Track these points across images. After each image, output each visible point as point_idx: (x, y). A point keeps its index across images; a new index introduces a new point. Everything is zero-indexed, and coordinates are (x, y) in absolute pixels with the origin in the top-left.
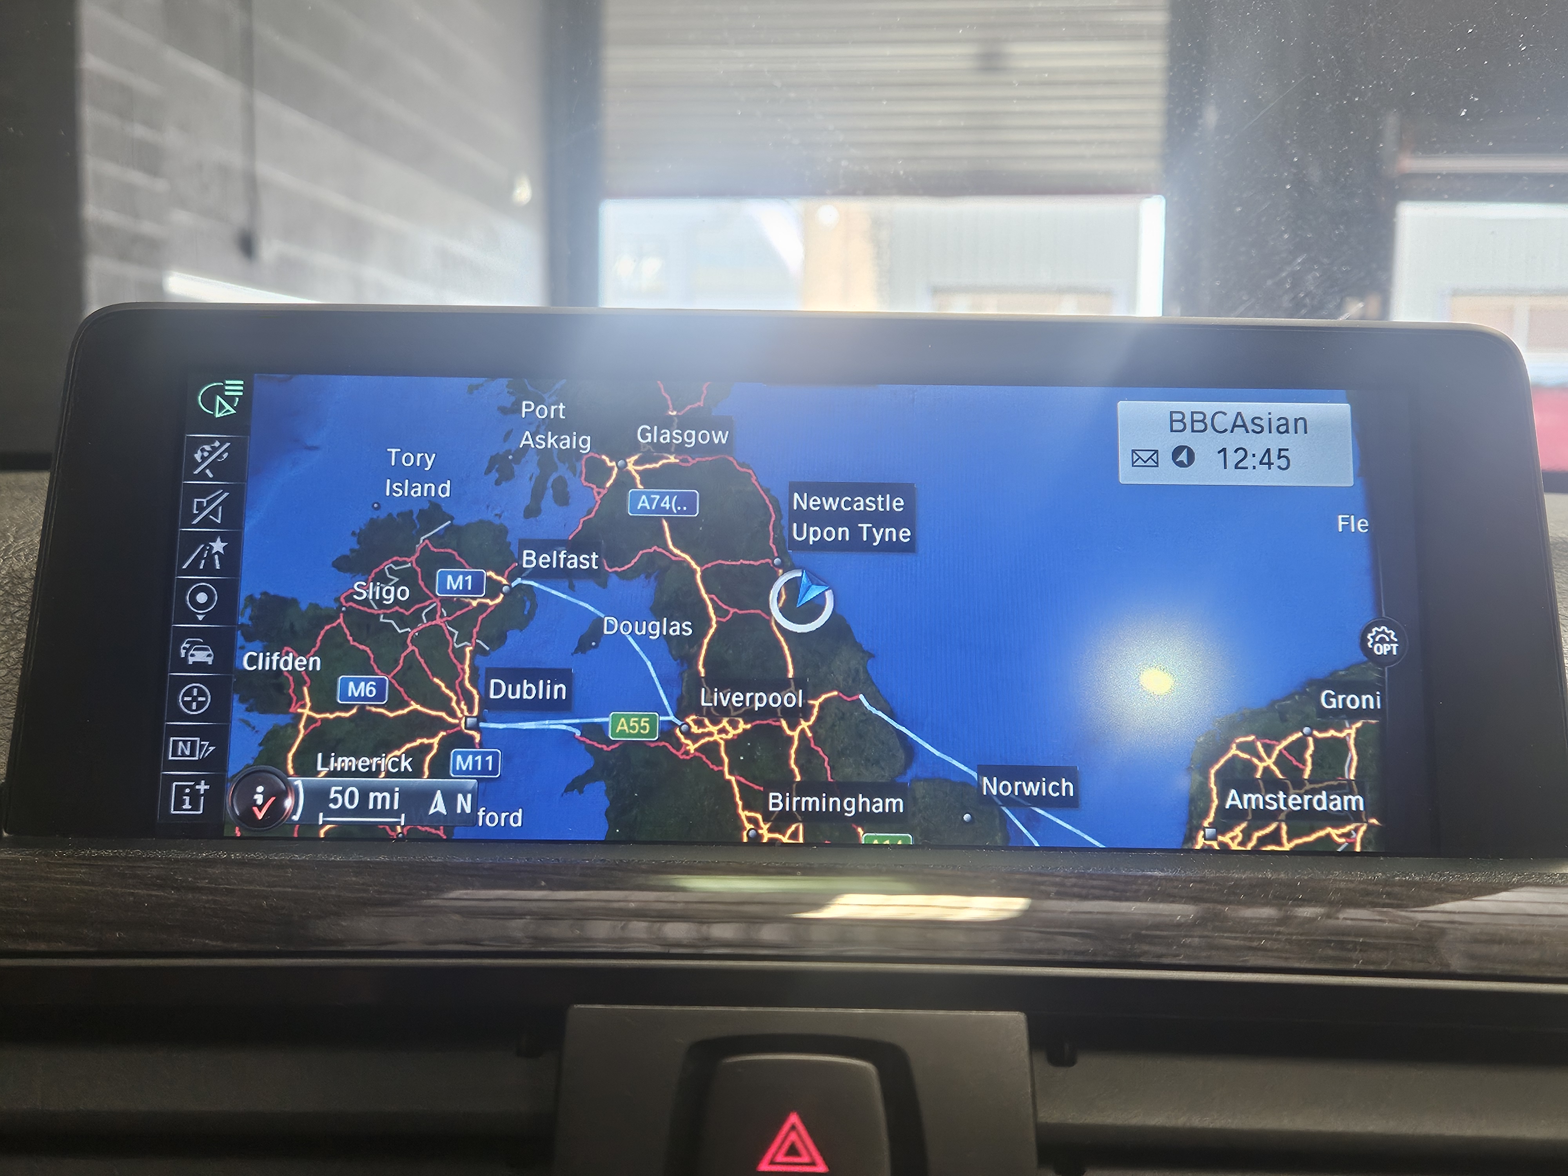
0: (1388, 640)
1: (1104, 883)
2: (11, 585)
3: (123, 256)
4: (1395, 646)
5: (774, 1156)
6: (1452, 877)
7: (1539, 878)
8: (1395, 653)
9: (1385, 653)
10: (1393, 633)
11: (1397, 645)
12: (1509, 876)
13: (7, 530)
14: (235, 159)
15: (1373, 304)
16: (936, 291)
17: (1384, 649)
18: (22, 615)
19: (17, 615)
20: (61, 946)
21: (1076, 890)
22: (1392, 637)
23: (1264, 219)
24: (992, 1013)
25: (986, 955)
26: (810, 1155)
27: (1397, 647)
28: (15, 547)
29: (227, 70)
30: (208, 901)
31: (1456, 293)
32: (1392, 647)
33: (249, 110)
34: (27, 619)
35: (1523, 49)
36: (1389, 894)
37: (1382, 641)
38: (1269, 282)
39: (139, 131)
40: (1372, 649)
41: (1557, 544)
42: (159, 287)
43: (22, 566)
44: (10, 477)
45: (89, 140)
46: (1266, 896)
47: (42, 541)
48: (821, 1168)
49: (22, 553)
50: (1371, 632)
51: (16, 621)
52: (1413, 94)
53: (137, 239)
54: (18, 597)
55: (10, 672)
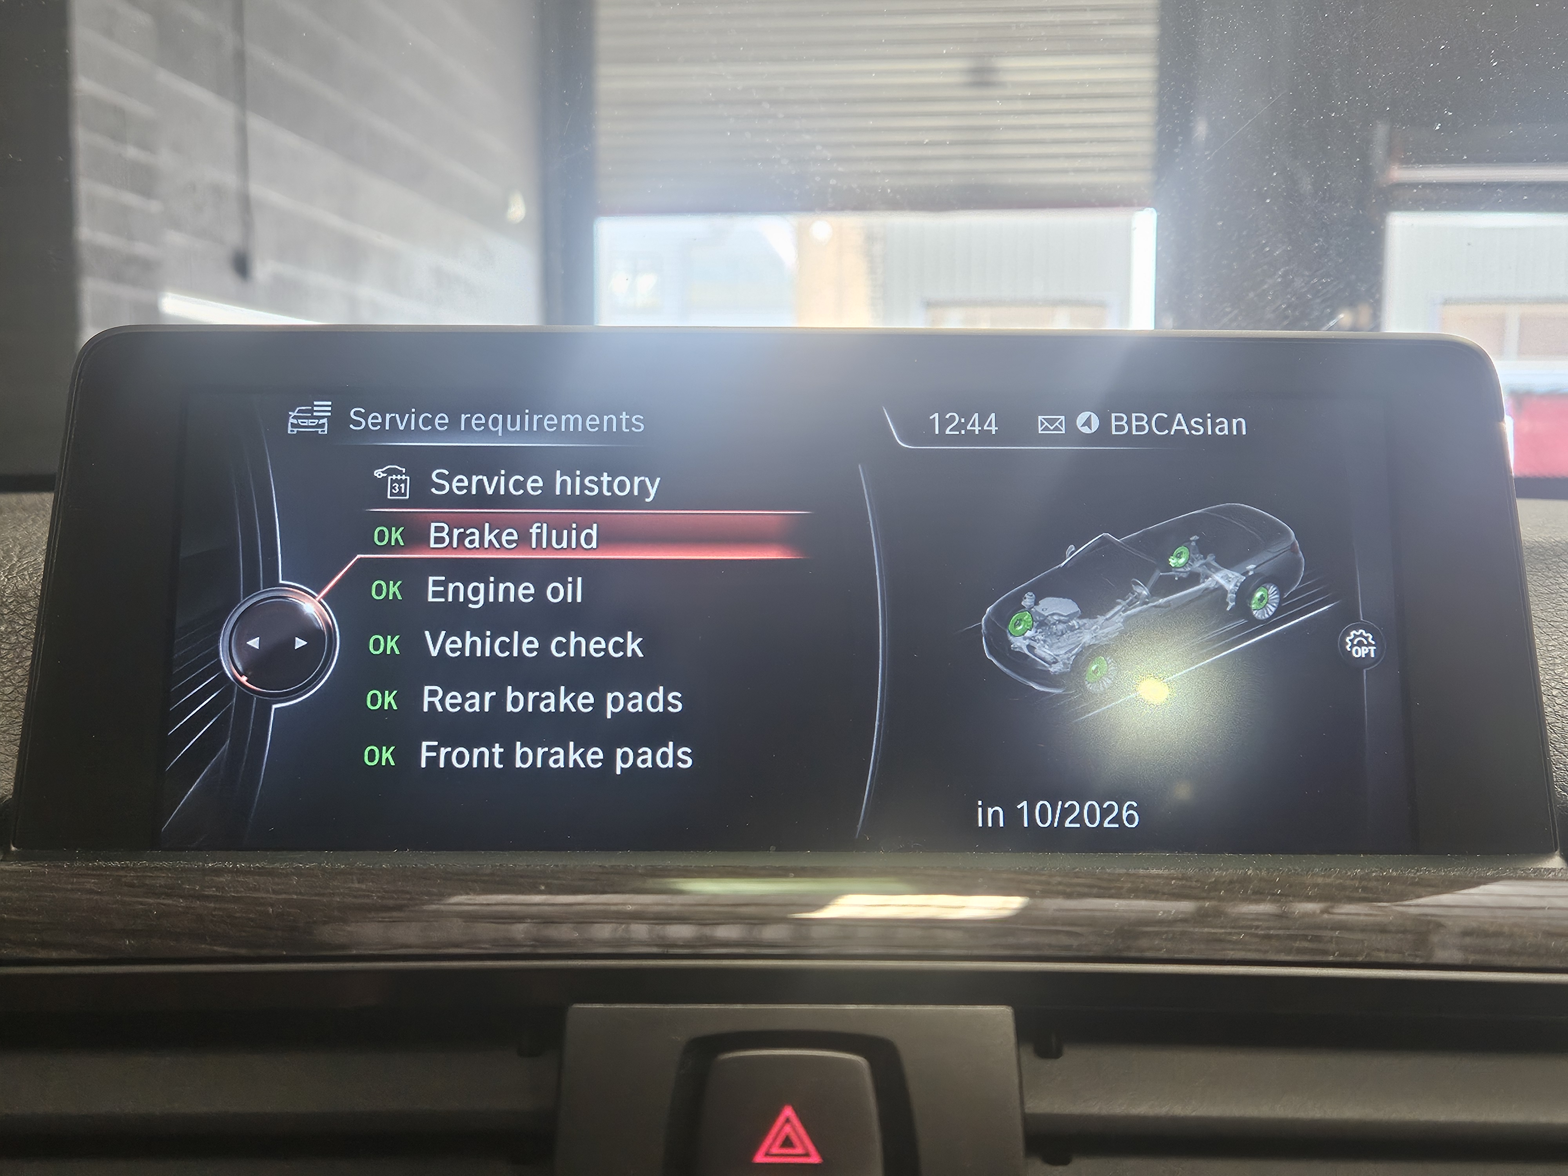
0: (1366, 643)
1: (1088, 881)
2: (16, 604)
3: (117, 277)
4: (1372, 648)
5: (770, 1147)
6: (1428, 871)
7: (1512, 872)
8: (1373, 655)
9: (1364, 656)
10: (1371, 637)
11: (1375, 648)
12: (1484, 871)
13: (11, 550)
14: (230, 180)
15: (1365, 313)
16: (929, 305)
17: (1362, 652)
18: (27, 633)
19: (22, 633)
20: (73, 954)
21: (1060, 888)
22: (1370, 640)
23: (1244, 233)
24: (979, 1008)
25: (976, 952)
26: (805, 1148)
27: (1375, 650)
28: (19, 566)
29: (220, 91)
30: (215, 909)
31: (1447, 302)
32: (1369, 650)
33: (242, 130)
34: (33, 637)
35: (1494, 64)
36: (1365, 889)
37: (1360, 644)
38: (1251, 295)
39: (132, 152)
40: (1351, 652)
41: (1533, 548)
42: (154, 308)
43: (26, 585)
44: (12, 499)
45: (82, 161)
46: (1246, 892)
47: (47, 561)
48: (815, 1159)
49: (26, 573)
50: (1349, 635)
51: (21, 639)
52: (1388, 109)
53: (132, 260)
54: (23, 615)
55: (16, 689)
